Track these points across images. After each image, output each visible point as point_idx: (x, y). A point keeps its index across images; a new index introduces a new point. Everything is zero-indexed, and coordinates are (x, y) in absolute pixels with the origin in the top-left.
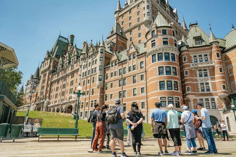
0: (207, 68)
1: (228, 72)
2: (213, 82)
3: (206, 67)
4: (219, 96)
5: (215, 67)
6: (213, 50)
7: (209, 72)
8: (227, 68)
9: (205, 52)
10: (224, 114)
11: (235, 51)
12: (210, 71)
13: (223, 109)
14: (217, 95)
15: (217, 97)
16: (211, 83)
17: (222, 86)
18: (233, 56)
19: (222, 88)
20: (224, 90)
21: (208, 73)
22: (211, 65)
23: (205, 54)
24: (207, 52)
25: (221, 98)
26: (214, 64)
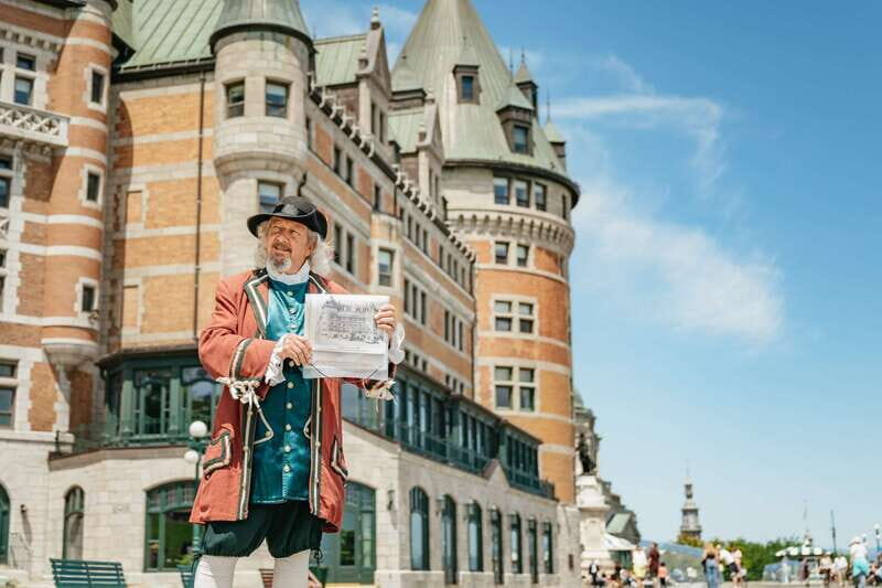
0: (16, 153)
1: (116, 210)
2: (34, 256)
3: (15, 141)
4: (48, 354)
5: (62, 157)
6: (71, 41)
7: (23, 183)
8: (117, 181)
9: (28, 40)
10: (51, 469)
11: (183, 96)
12: (31, 179)
13: (51, 436)
14: (38, 345)
15: (37, 355)
16: (23, 256)
17: (79, 289)
18: (169, 118)
19: (78, 306)
20: (83, 320)
21: (14, 182)
22: (48, 137)
23: (25, 49)
24: (41, 43)
25: (53, 367)
26: (62, 140)
